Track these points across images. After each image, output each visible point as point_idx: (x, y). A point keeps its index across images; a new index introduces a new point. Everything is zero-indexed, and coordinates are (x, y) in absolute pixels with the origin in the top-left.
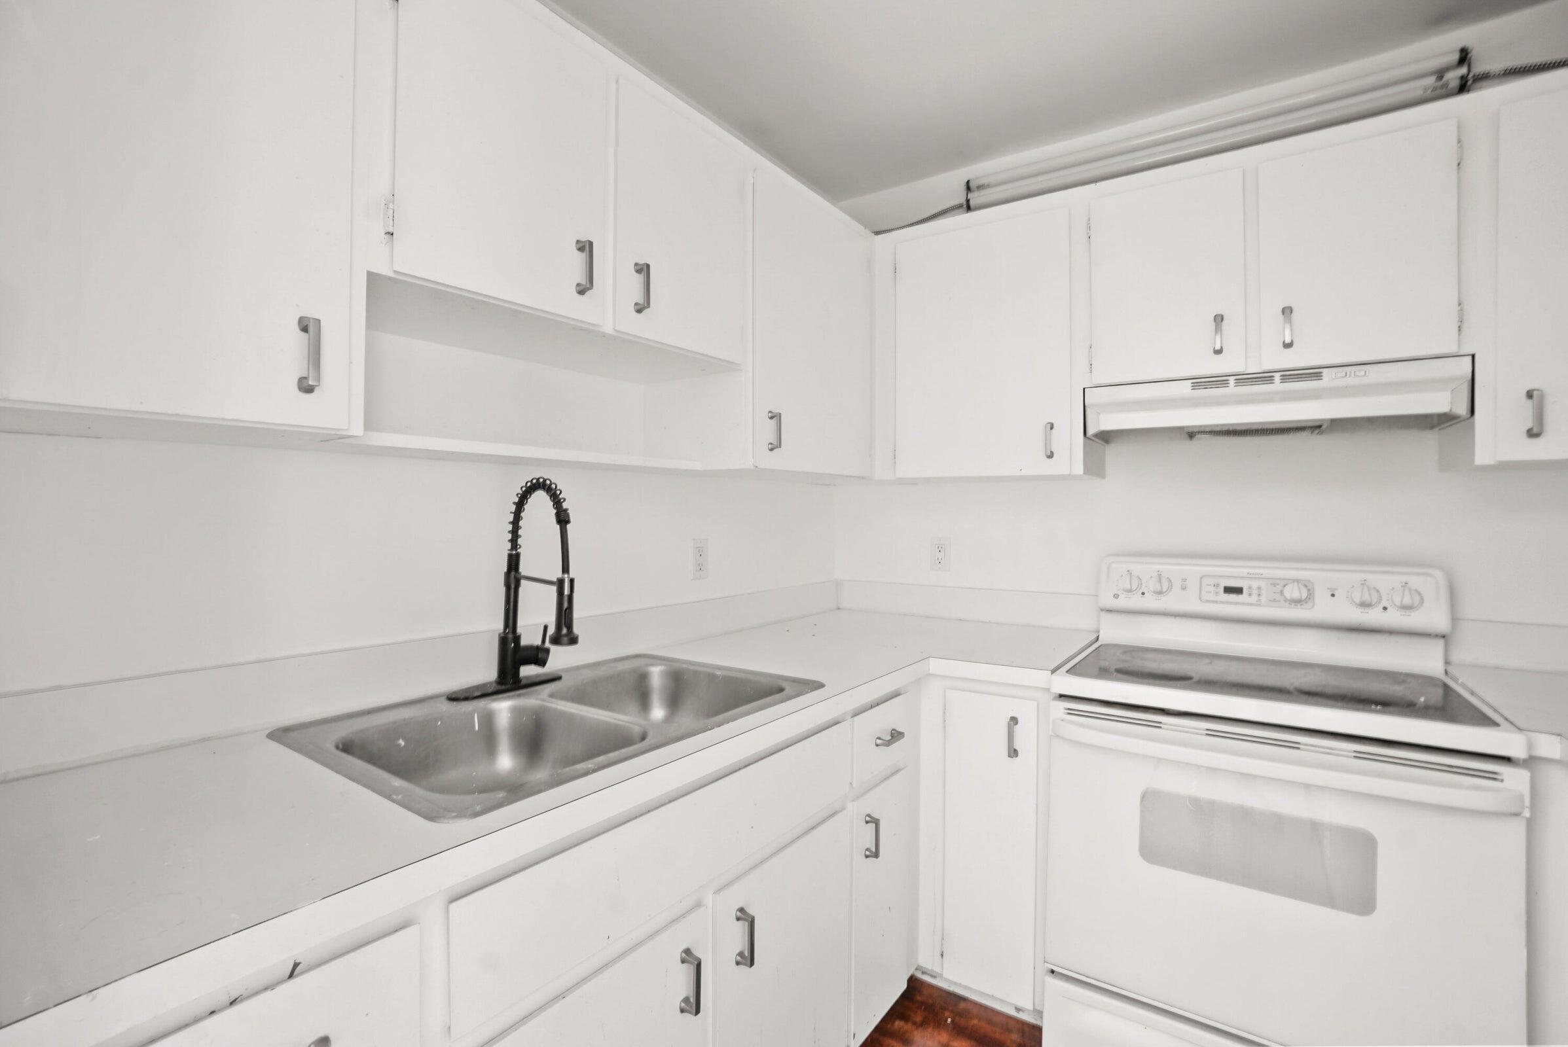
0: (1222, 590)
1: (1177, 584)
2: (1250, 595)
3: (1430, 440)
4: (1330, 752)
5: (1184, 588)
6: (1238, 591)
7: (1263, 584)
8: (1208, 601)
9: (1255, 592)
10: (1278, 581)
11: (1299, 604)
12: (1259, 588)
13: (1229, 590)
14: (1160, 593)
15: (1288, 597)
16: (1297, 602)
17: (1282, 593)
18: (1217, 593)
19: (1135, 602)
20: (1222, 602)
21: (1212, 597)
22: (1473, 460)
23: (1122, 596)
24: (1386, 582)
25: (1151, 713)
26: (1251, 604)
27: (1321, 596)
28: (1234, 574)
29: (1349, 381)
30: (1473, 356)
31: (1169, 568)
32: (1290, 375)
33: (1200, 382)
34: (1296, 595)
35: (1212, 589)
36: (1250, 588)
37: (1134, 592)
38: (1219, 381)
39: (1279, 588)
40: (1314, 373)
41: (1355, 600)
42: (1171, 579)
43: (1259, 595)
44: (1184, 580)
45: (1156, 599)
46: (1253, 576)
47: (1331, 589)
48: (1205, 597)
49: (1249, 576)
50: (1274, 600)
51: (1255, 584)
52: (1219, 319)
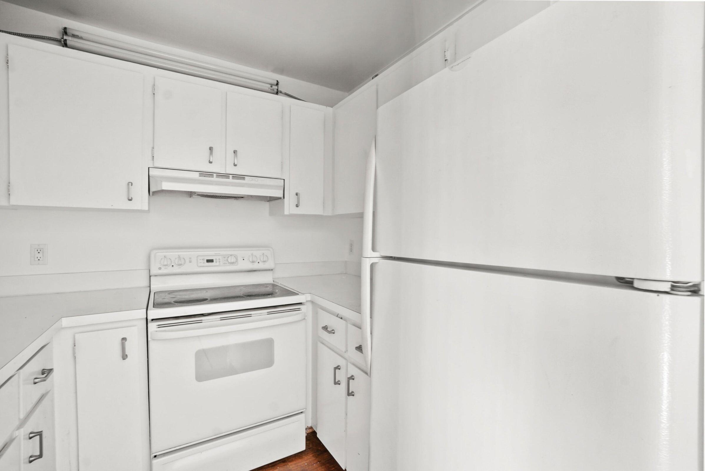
0: (206, 261)
1: (187, 261)
2: (216, 262)
3: (266, 205)
4: (261, 314)
5: (190, 262)
6: (211, 261)
7: (220, 257)
8: (201, 266)
9: (218, 261)
10: (225, 256)
11: (233, 264)
12: (219, 259)
13: (208, 261)
14: (181, 265)
15: (230, 262)
16: (232, 263)
17: (227, 260)
18: (204, 263)
19: (170, 270)
20: (206, 266)
21: (202, 265)
22: (284, 213)
23: (163, 268)
24: (258, 253)
25: (193, 318)
26: (217, 266)
27: (240, 259)
28: (210, 254)
29: (253, 182)
30: (284, 180)
31: (183, 253)
32: (236, 177)
33: (203, 174)
34: (232, 261)
35: (202, 261)
36: (216, 259)
37: (168, 266)
38: (210, 174)
39: (226, 259)
40: (242, 177)
41: (250, 260)
42: (185, 258)
43: (219, 262)
44: (190, 258)
45: (179, 268)
46: (217, 254)
47: (243, 257)
48: (200, 265)
49: (215, 255)
50: (225, 263)
51: (218, 258)
52: (211, 149)
